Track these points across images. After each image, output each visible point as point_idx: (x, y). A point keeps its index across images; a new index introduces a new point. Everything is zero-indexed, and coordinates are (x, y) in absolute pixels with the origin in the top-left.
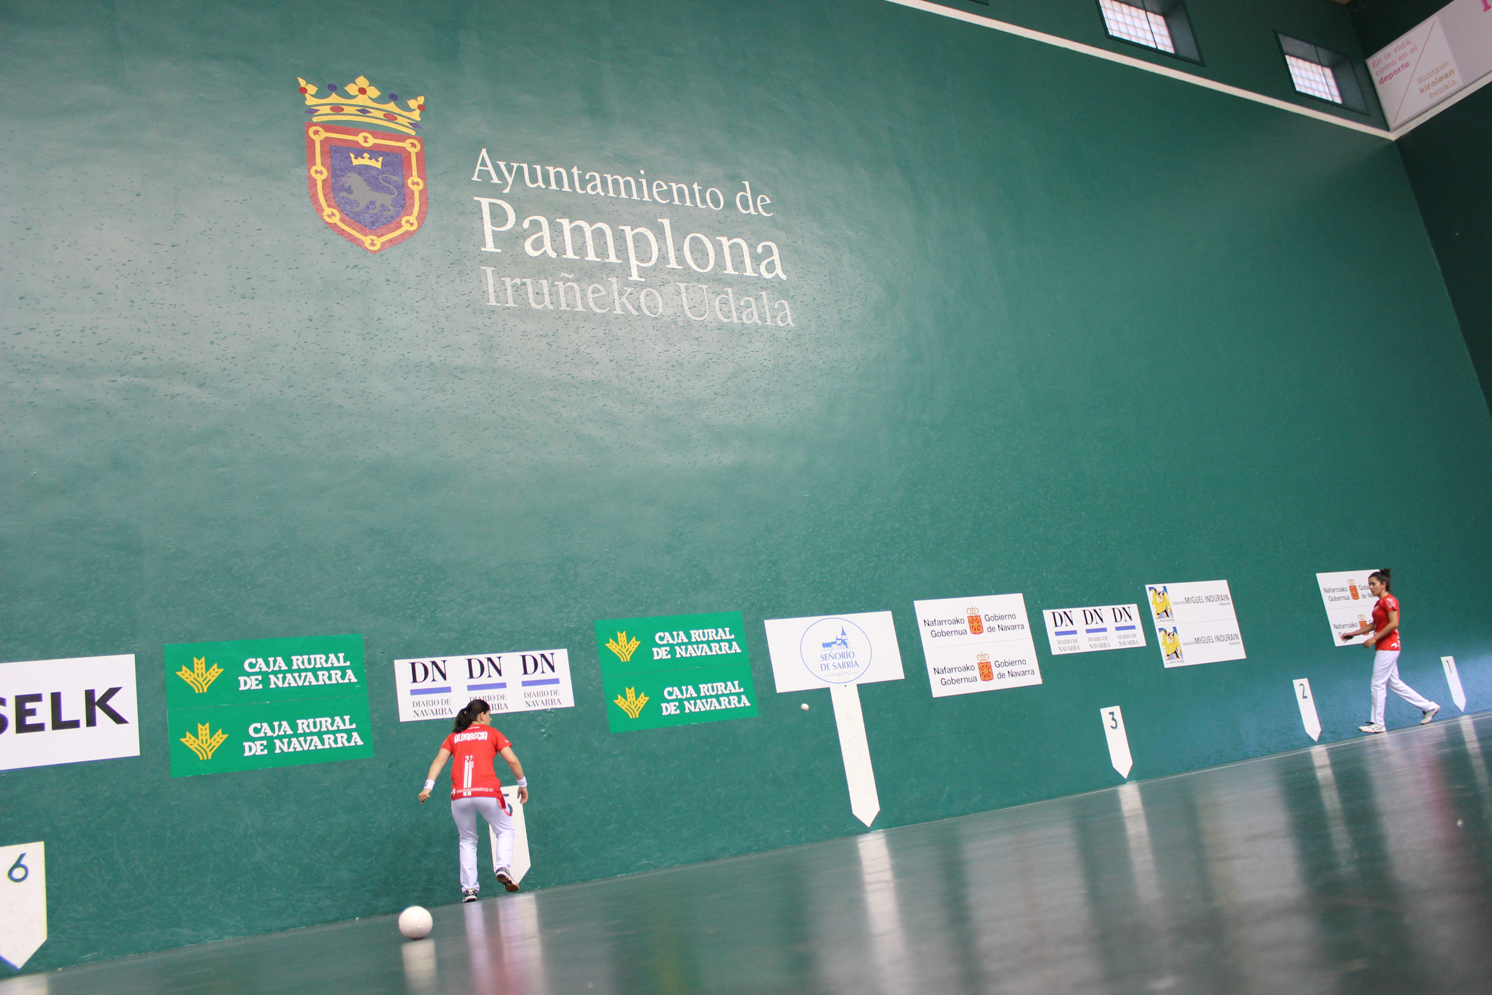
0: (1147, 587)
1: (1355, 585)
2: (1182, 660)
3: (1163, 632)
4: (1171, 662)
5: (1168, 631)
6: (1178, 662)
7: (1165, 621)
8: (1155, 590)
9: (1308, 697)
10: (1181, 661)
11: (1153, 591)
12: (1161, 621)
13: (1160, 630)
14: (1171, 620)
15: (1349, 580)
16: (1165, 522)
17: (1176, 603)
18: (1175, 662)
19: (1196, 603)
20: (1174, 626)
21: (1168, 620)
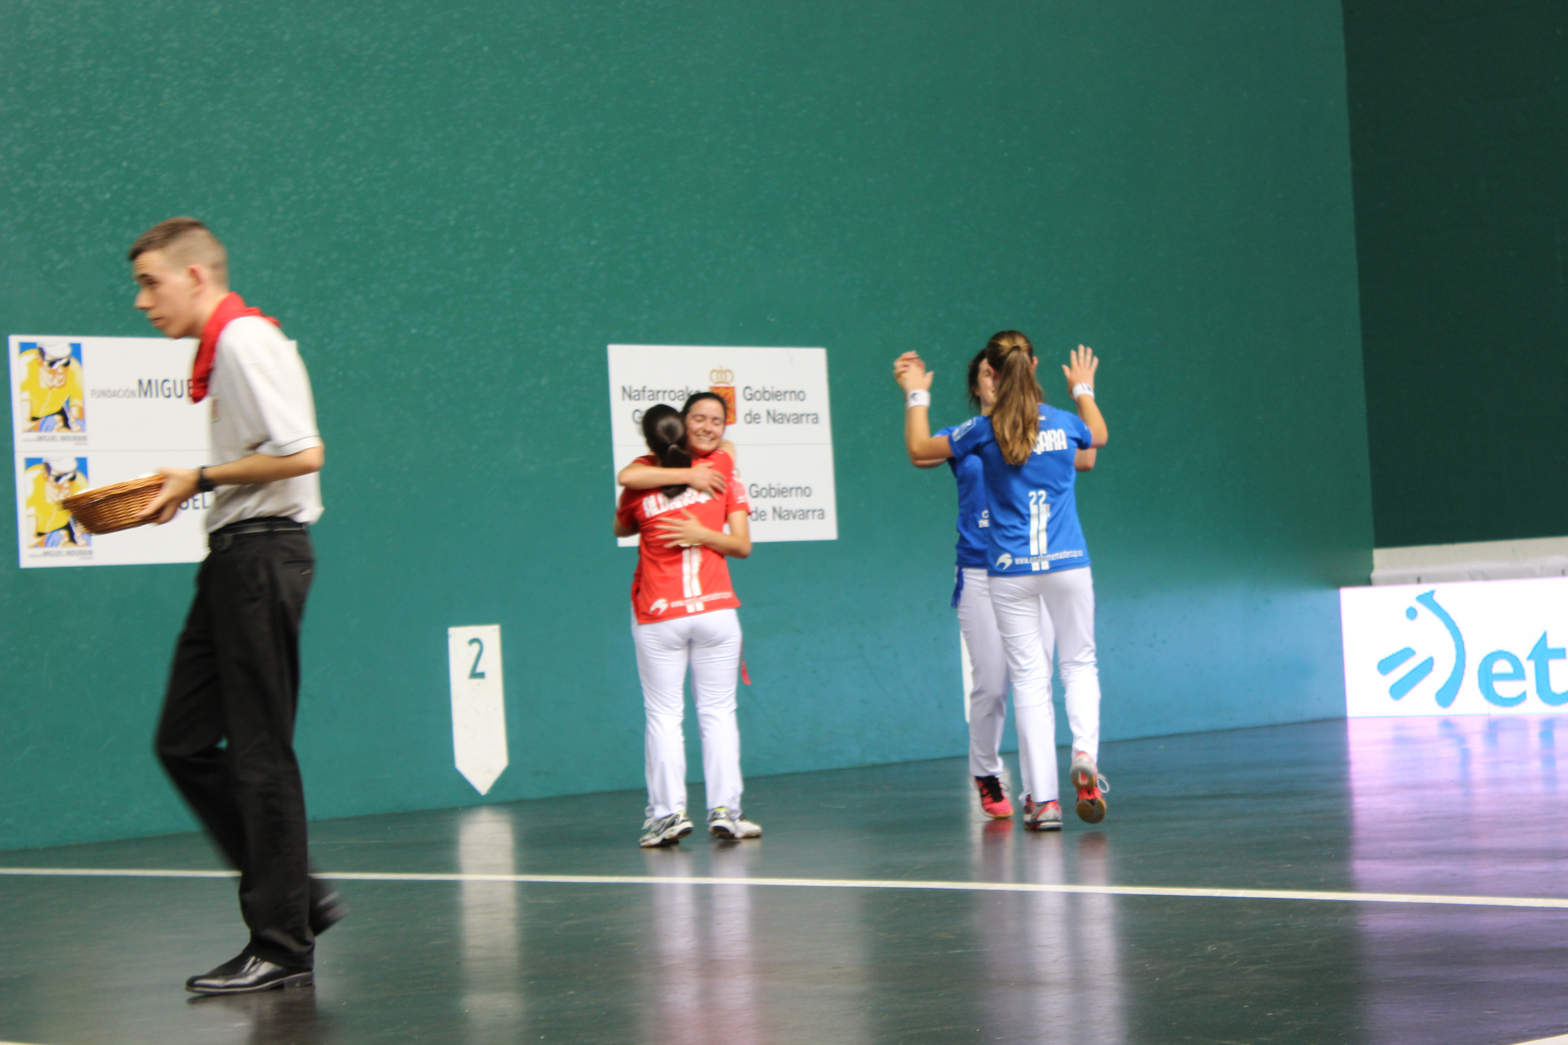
0: (15, 341)
1: (732, 385)
2: (87, 549)
3: (38, 470)
4: (46, 554)
5: (57, 469)
6: (69, 553)
7: (53, 439)
8: (42, 353)
9: (487, 675)
10: (81, 553)
11: (32, 355)
12: (40, 439)
13: (31, 462)
14: (75, 438)
15: (714, 371)
16: (125, 164)
17: (104, 393)
18: (59, 554)
19: (173, 398)
20: (81, 455)
21: (64, 439)
